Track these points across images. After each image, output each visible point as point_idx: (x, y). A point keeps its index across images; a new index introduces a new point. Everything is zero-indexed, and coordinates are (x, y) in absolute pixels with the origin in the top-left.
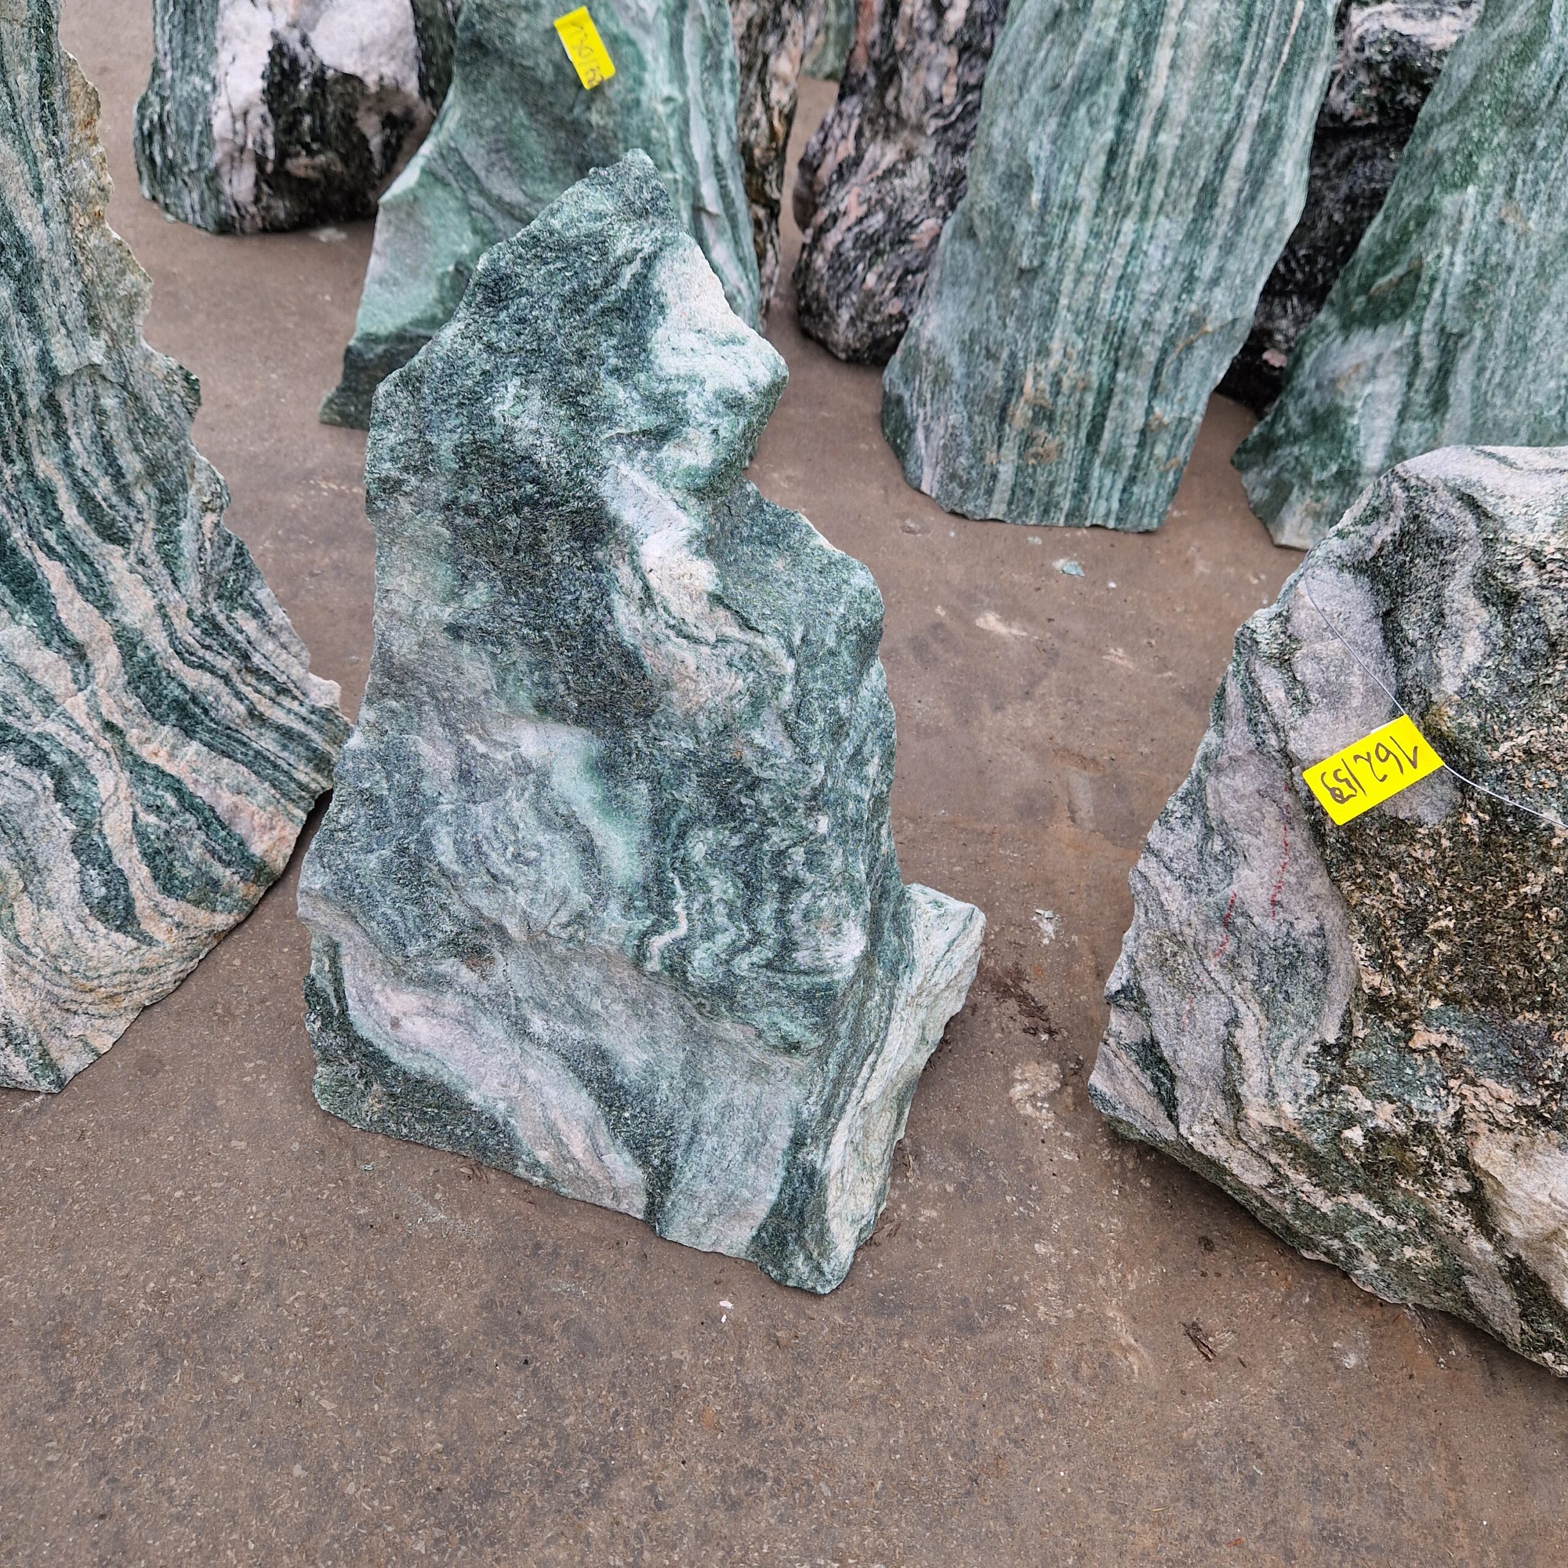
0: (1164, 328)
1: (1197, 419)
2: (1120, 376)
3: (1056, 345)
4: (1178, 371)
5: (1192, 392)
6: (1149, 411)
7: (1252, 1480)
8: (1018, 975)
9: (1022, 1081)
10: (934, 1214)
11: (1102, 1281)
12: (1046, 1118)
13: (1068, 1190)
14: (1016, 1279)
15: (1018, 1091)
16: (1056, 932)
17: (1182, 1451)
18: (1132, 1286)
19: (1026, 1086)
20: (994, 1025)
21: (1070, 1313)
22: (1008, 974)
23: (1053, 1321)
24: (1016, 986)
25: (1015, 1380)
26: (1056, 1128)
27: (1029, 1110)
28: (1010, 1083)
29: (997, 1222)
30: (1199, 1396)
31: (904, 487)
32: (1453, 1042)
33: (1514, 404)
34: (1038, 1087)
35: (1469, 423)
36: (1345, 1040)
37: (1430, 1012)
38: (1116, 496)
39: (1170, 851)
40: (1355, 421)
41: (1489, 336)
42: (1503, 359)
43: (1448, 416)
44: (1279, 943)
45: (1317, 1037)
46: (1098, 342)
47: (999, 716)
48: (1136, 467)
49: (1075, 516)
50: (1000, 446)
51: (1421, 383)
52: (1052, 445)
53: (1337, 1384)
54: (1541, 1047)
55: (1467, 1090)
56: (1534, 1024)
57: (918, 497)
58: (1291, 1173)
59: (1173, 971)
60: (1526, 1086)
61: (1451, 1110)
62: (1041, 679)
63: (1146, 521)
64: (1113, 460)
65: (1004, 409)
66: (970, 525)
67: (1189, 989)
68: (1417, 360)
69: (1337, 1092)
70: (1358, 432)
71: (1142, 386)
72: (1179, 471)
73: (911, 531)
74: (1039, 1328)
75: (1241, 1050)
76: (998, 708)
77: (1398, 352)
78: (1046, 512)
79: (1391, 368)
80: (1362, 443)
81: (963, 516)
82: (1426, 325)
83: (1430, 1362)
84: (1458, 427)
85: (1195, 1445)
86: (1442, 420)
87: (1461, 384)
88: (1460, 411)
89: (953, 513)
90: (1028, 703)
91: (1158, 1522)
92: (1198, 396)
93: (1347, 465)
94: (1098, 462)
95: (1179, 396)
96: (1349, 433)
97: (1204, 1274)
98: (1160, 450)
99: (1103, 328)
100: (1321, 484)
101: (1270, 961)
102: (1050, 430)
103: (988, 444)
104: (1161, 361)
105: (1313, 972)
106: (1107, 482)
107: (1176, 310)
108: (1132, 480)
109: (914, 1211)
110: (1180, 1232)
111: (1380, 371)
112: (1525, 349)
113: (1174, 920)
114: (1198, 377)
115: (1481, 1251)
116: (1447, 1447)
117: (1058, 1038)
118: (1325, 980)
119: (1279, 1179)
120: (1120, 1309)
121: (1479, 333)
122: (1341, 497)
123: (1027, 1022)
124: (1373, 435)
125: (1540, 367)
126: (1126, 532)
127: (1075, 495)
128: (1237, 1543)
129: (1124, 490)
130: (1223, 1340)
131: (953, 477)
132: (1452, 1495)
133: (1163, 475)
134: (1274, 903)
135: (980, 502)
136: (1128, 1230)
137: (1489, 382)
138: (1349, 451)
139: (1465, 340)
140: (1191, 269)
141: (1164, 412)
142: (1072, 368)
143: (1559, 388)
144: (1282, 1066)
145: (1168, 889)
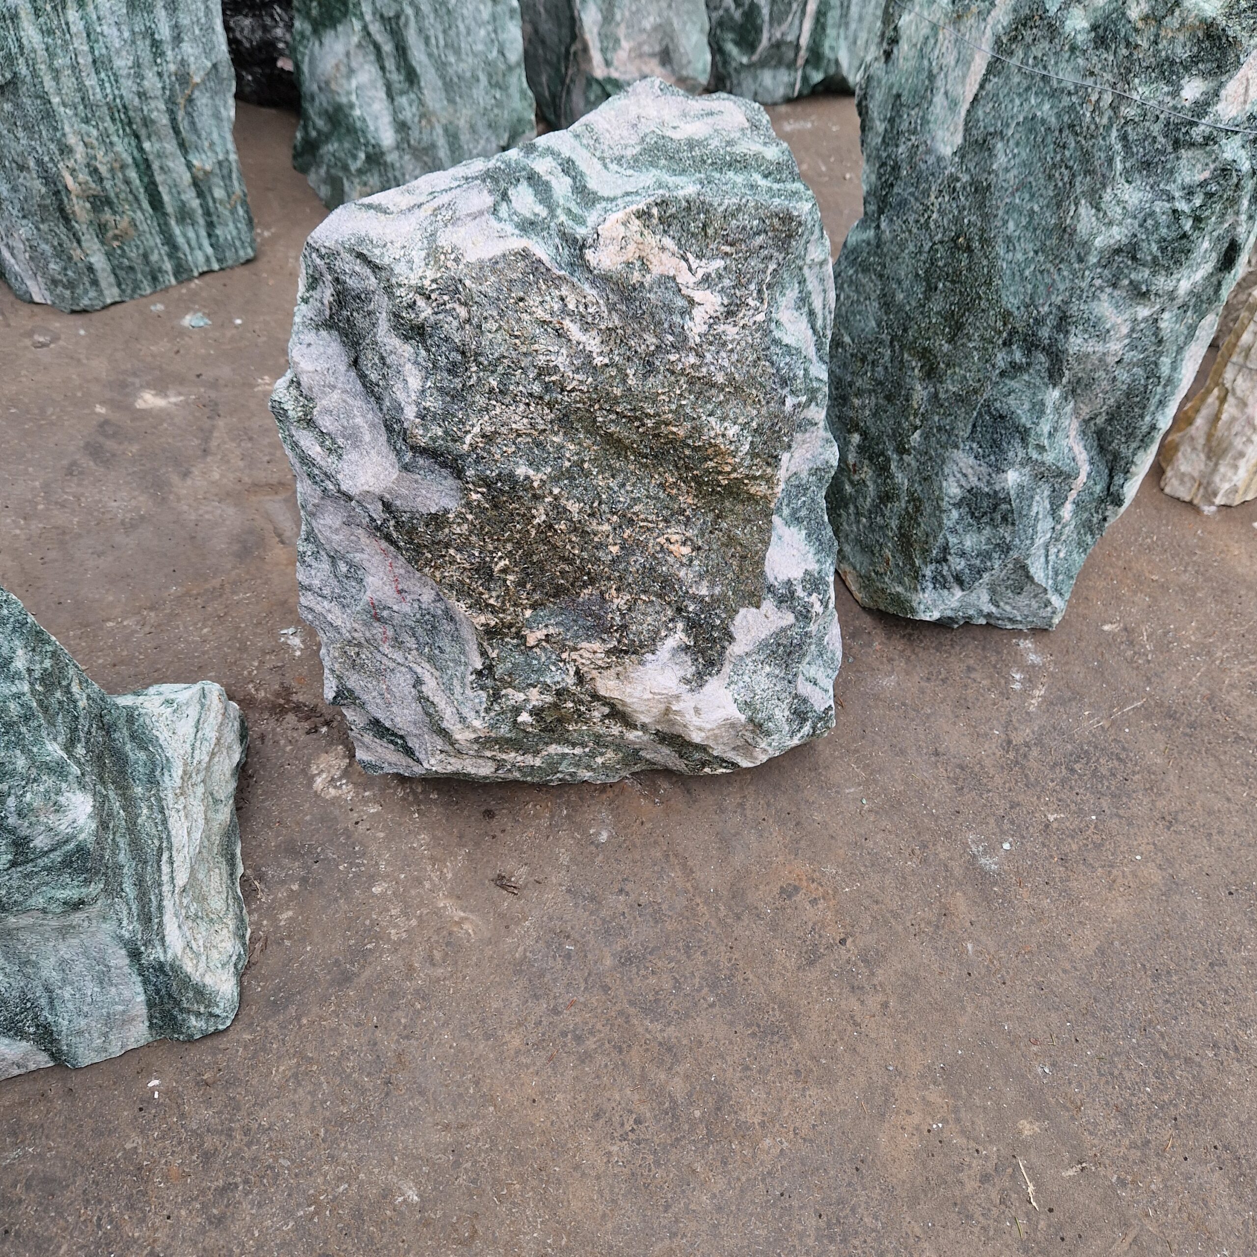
0: (159, 93)
1: (233, 157)
2: (147, 145)
3: (72, 140)
4: (193, 123)
5: (215, 136)
6: (189, 166)
7: (568, 956)
8: (286, 691)
9: (319, 774)
10: (290, 913)
11: (427, 885)
12: (347, 791)
13: (382, 835)
14: (368, 922)
15: (319, 783)
16: (303, 642)
17: (519, 967)
18: (449, 876)
19: (324, 775)
20: (282, 742)
21: (414, 922)
22: (278, 695)
23: (404, 935)
24: (288, 701)
25: (392, 994)
26: (357, 794)
27: (333, 792)
28: (311, 779)
29: (340, 890)
30: (517, 924)
31: (18, 304)
32: (551, 630)
33: (464, 56)
34: (333, 771)
35: (440, 83)
36: (488, 662)
37: (527, 620)
38: (206, 243)
39: (316, 583)
40: (357, 112)
41: (418, 11)
42: (438, 25)
43: (422, 84)
44: (418, 616)
45: (471, 669)
46: (108, 123)
47: (189, 482)
48: (207, 213)
49: (182, 272)
50: (79, 242)
51: (390, 64)
52: (124, 223)
53: (600, 857)
54: (601, 608)
55: (574, 655)
56: (591, 595)
57: (36, 309)
58: (504, 756)
59: (362, 666)
60: (605, 636)
61: (572, 673)
62: (211, 432)
63: (241, 253)
64: (184, 215)
65: (61, 210)
66: (95, 316)
67: (379, 674)
68: (377, 48)
69: (500, 698)
70: (364, 120)
71: (171, 146)
72: (244, 203)
73: (43, 345)
74: (396, 946)
75: (431, 699)
76: (186, 474)
77: (359, 46)
78: (155, 279)
79: (361, 59)
80: (372, 128)
81: (84, 311)
82: (368, 17)
83: (651, 806)
84: (434, 90)
85: (526, 957)
86: (420, 88)
87: (418, 55)
88: (429, 76)
89: (73, 312)
90: (209, 459)
91: (520, 1024)
92: (223, 138)
93: (370, 148)
94: (173, 222)
95: (206, 144)
96: (358, 124)
97: (494, 837)
98: (219, 193)
99: (105, 109)
100: (360, 172)
101: (419, 631)
102: (115, 213)
103: (67, 244)
104: (173, 121)
105: (448, 627)
106: (191, 234)
107: (160, 74)
108: (210, 225)
109: (274, 920)
110: (469, 817)
111: (354, 64)
112: (449, 12)
113: (344, 631)
114: (213, 122)
115: (638, 737)
116: (676, 856)
117: (335, 724)
118: (457, 629)
119: (500, 764)
120: (446, 897)
121: (409, 11)
122: (381, 175)
123: (306, 725)
124: (377, 118)
125: (467, 22)
126: (232, 268)
127: (170, 256)
128: (573, 1004)
129: (210, 236)
130: (520, 874)
131: (55, 282)
132: (689, 885)
133: (233, 211)
134: (400, 592)
135: (92, 294)
136: (434, 837)
137: (438, 47)
138: (365, 137)
139: (403, 19)
140: (150, 33)
141: (203, 161)
142: (100, 154)
143: (489, 34)
144: (460, 698)
145: (329, 611)
